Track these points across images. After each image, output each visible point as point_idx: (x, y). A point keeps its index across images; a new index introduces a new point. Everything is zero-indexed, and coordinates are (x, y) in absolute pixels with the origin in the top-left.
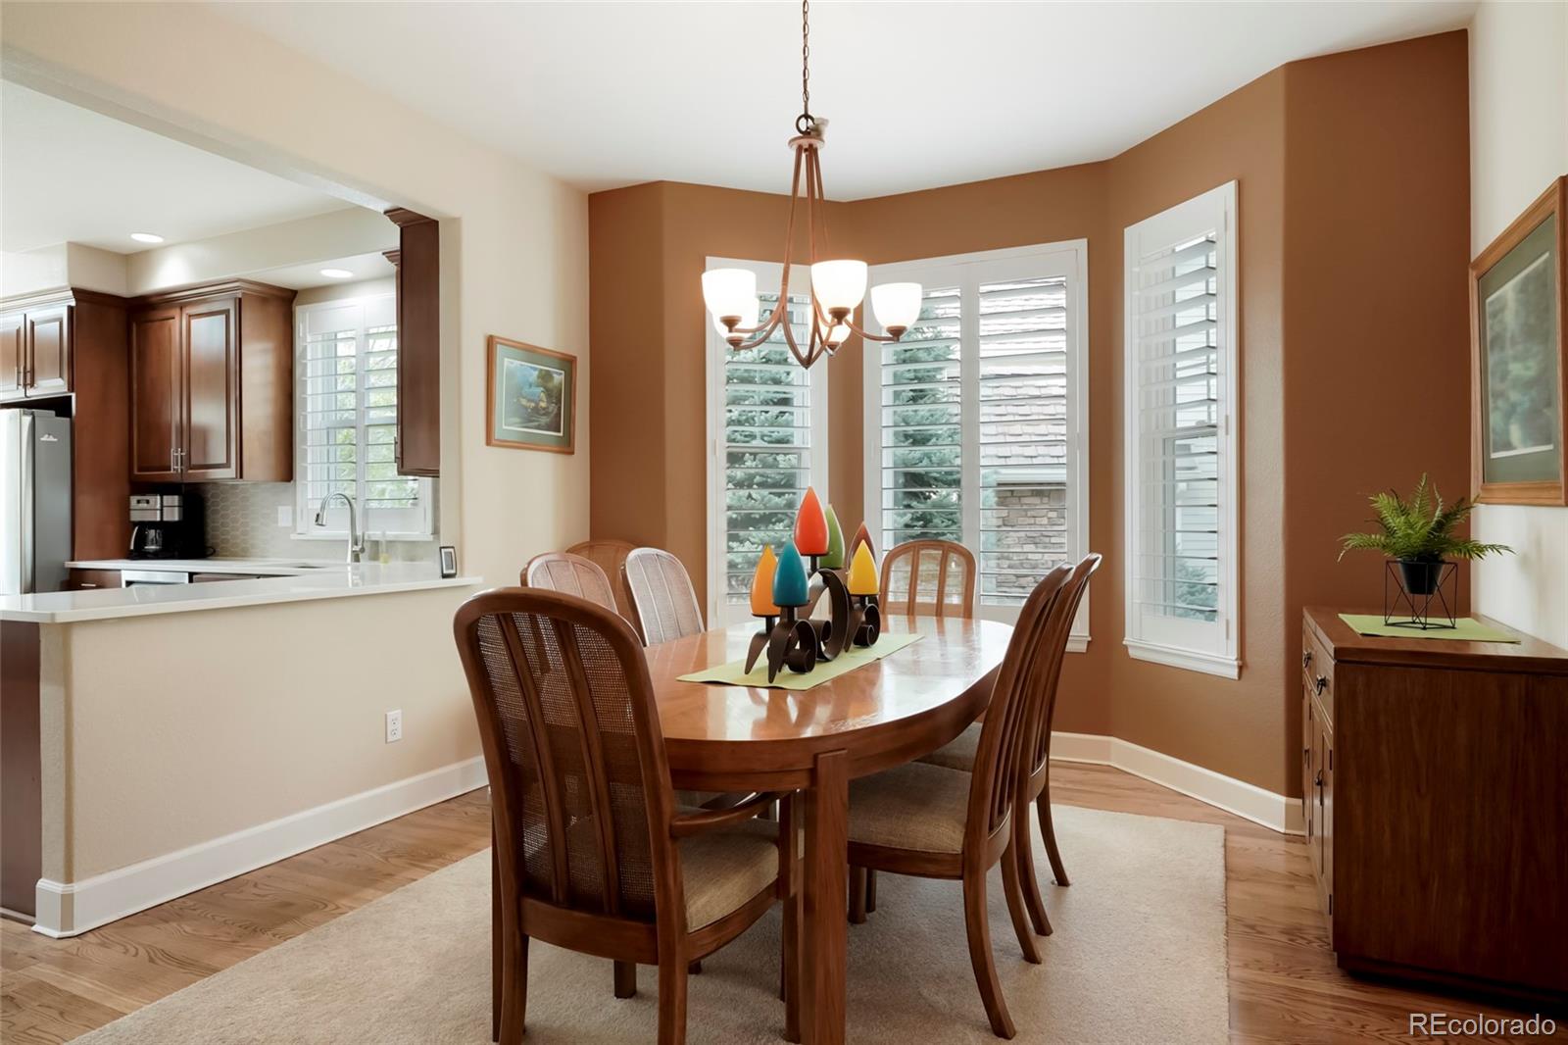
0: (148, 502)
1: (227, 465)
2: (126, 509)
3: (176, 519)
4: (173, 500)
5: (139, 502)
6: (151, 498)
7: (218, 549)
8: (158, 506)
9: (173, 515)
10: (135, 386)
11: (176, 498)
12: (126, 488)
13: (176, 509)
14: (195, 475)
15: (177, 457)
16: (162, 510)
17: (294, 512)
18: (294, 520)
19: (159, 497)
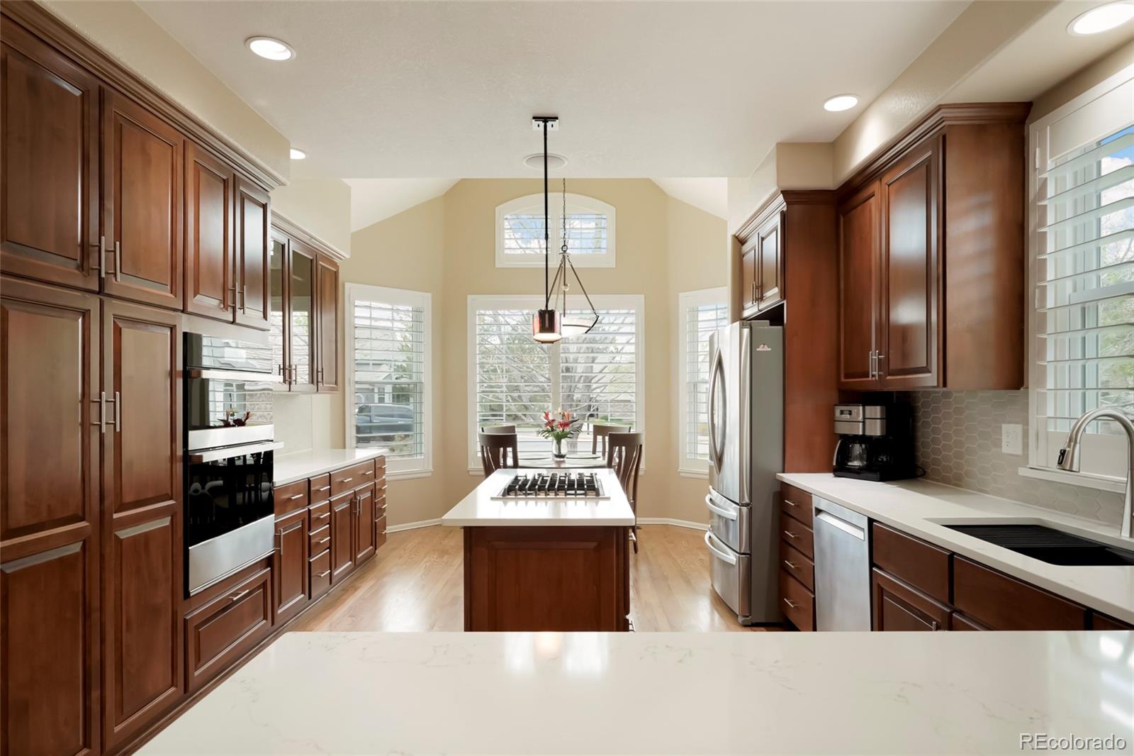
0: (850, 413)
1: (926, 370)
2: (832, 421)
3: (878, 433)
4: (876, 411)
5: (842, 412)
6: (854, 409)
7: (929, 471)
8: (861, 418)
9: (876, 429)
10: (842, 286)
11: (878, 408)
12: (834, 396)
13: (879, 421)
14: (896, 383)
15: (875, 359)
16: (864, 422)
17: (1025, 434)
18: (1026, 446)
19: (861, 408)
